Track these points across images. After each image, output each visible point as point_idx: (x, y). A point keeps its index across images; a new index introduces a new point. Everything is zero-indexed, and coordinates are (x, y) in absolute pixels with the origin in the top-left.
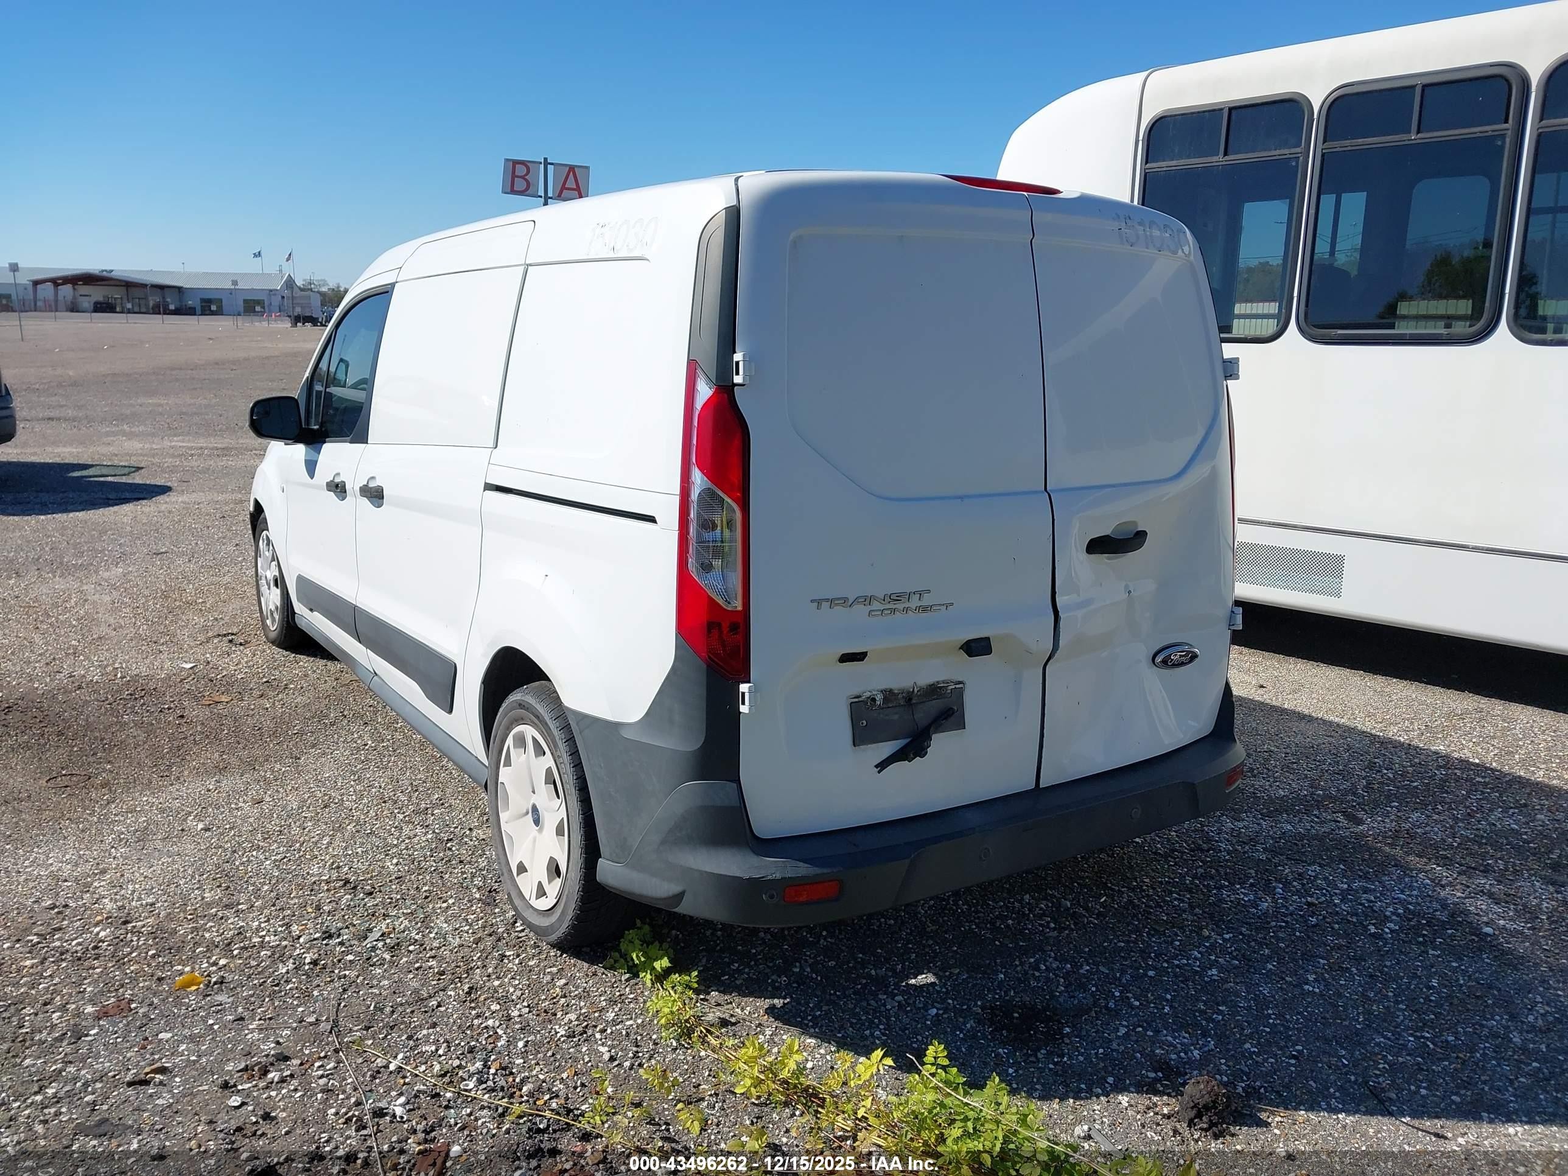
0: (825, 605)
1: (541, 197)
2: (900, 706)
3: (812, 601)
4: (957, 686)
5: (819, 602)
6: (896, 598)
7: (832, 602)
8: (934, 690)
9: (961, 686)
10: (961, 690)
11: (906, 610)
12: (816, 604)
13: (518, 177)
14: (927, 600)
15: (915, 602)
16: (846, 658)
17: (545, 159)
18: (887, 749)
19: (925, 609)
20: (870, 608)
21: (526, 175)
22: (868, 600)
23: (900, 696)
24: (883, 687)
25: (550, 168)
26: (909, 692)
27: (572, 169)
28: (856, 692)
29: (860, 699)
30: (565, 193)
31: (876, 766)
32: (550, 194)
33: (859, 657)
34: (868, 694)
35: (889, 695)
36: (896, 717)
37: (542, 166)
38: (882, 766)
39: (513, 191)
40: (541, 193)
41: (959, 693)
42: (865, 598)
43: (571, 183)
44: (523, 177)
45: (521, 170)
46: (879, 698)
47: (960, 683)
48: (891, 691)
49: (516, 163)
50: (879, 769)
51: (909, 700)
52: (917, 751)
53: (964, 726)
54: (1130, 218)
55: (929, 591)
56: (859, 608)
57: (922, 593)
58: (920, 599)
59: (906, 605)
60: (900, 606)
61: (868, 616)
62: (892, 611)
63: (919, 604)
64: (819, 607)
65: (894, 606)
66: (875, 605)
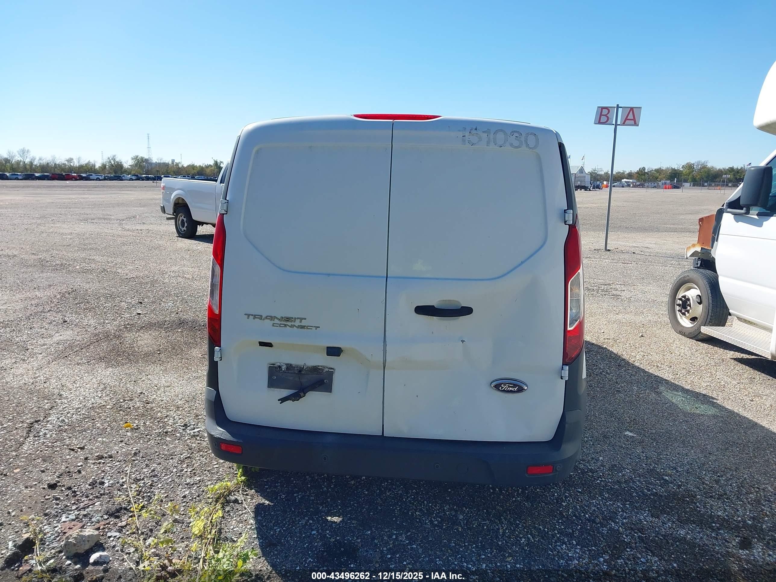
0: (251, 317)
1: (613, 125)
2: (294, 373)
3: (245, 314)
4: (330, 370)
5: (249, 315)
6: (288, 319)
7: (255, 317)
8: (315, 369)
10: (333, 373)
11: (292, 326)
12: (247, 316)
13: (603, 115)
14: (304, 323)
15: (297, 323)
16: (262, 344)
17: (618, 105)
18: (285, 393)
19: (303, 327)
20: (273, 322)
21: (608, 114)
22: (272, 318)
23: (296, 369)
24: (287, 362)
25: (620, 110)
26: (301, 368)
27: (632, 109)
28: (273, 362)
29: (274, 366)
30: (627, 122)
31: (279, 400)
32: (619, 123)
33: (269, 345)
34: (279, 364)
35: (289, 367)
36: (291, 378)
37: (616, 109)
38: (283, 400)
39: (600, 123)
40: (614, 123)
41: (331, 374)
42: (271, 317)
43: (631, 116)
44: (606, 115)
45: (605, 112)
46: (284, 368)
47: (332, 369)
48: (291, 365)
49: (603, 108)
50: (280, 401)
51: (300, 371)
52: (295, 397)
53: (330, 391)
54: (476, 129)
55: (305, 319)
56: (267, 321)
57: (301, 319)
58: (301, 322)
59: (293, 323)
60: (289, 324)
61: (273, 326)
62: (285, 326)
63: (300, 324)
64: (248, 318)
65: (286, 323)
66: (276, 321)
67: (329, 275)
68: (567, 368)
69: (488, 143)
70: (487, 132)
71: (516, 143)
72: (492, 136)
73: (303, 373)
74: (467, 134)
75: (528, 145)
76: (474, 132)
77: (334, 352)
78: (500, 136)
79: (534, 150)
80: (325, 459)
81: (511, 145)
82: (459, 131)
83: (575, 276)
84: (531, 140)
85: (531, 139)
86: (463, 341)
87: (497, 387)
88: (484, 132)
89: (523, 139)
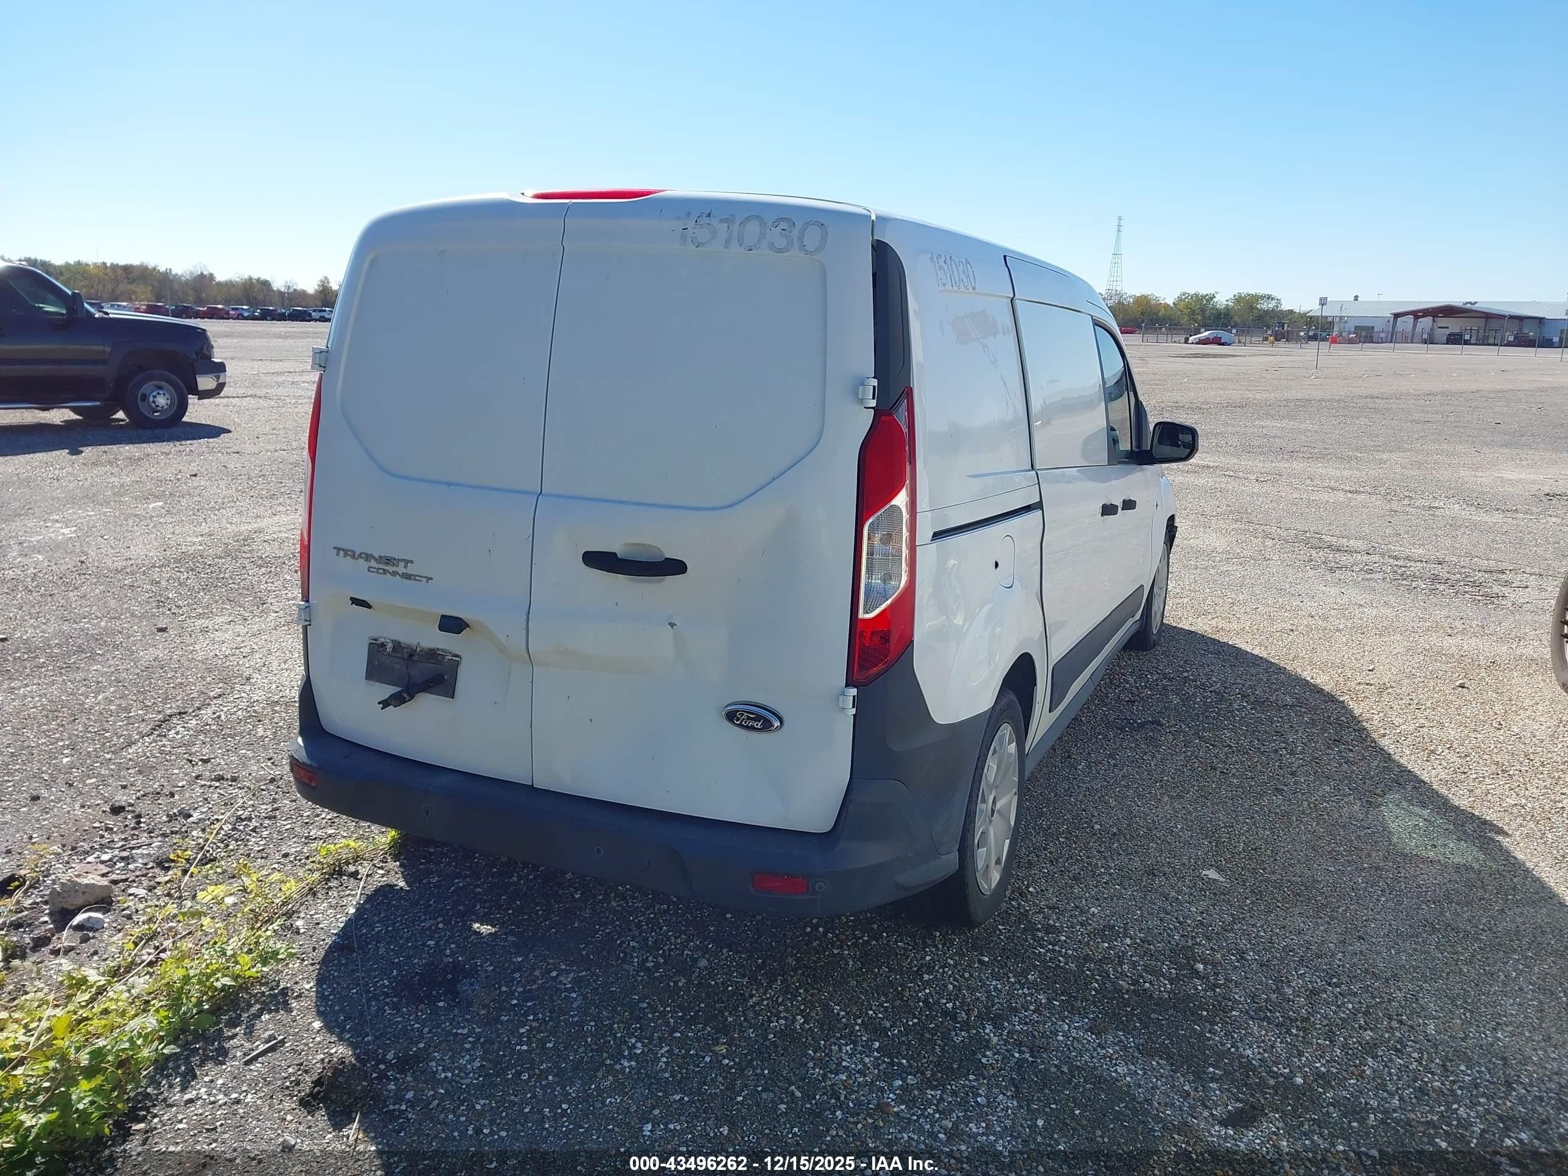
0: (341, 553)
2: (403, 659)
3: (335, 548)
4: (454, 659)
5: (338, 549)
6: (388, 561)
7: (346, 551)
8: (433, 654)
9: (457, 659)
10: (458, 663)
11: (394, 574)
12: (336, 551)
14: (410, 569)
15: (401, 569)
16: (356, 601)
18: (388, 691)
19: (407, 576)
20: (368, 564)
22: (368, 557)
23: (405, 650)
24: (394, 638)
26: (412, 649)
28: (375, 636)
29: (376, 642)
31: (379, 703)
33: (366, 604)
34: (383, 640)
35: (397, 646)
36: (397, 667)
38: (385, 704)
41: (455, 666)
42: (367, 555)
46: (389, 647)
47: (456, 656)
48: (399, 643)
50: (381, 706)
51: (411, 656)
52: (397, 700)
53: (452, 696)
54: (709, 215)
55: (412, 562)
56: (361, 561)
57: (407, 562)
58: (406, 567)
59: (395, 569)
60: (391, 569)
61: (369, 571)
62: (385, 572)
63: (404, 571)
64: (338, 554)
65: (386, 568)
66: (373, 563)
67: (449, 484)
68: (853, 691)
69: (727, 243)
70: (729, 221)
71: (780, 242)
72: (736, 228)
73: (415, 658)
74: (690, 225)
75: (803, 246)
76: (704, 220)
77: (452, 625)
78: (753, 228)
79: (814, 257)
80: (427, 812)
81: (771, 246)
82: (678, 218)
83: (879, 513)
84: (812, 238)
85: (814, 232)
86: (672, 625)
87: (731, 716)
88: (722, 221)
89: (795, 234)
